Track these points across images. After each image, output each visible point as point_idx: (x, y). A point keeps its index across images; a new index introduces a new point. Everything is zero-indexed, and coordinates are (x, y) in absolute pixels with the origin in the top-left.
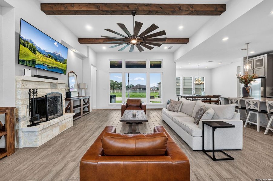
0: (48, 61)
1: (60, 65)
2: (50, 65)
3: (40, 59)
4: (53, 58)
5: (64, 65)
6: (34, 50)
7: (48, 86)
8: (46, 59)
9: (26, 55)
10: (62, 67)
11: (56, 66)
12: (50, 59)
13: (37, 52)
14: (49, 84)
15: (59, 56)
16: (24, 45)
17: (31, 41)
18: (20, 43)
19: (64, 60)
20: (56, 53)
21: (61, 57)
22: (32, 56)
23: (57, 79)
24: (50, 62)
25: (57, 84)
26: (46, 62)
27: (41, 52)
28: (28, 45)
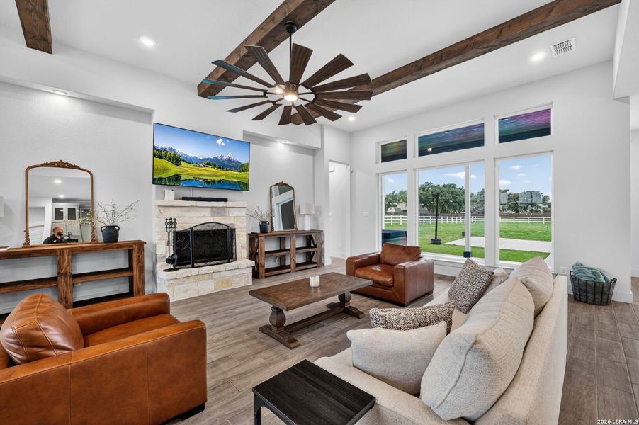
0: (205, 173)
1: (233, 175)
2: (210, 179)
3: (187, 171)
4: (215, 166)
5: (242, 175)
6: (177, 160)
7: (207, 213)
8: (200, 170)
9: (165, 170)
10: (236, 178)
11: (224, 178)
12: (210, 168)
13: (182, 162)
14: (209, 209)
15: (229, 160)
16: (160, 157)
17: (171, 149)
18: (154, 156)
19: (242, 165)
20: (222, 157)
21: (234, 162)
22: (173, 170)
23: (225, 200)
24: (209, 173)
25: (227, 209)
26: (200, 175)
27: (188, 161)
28: (166, 156)
